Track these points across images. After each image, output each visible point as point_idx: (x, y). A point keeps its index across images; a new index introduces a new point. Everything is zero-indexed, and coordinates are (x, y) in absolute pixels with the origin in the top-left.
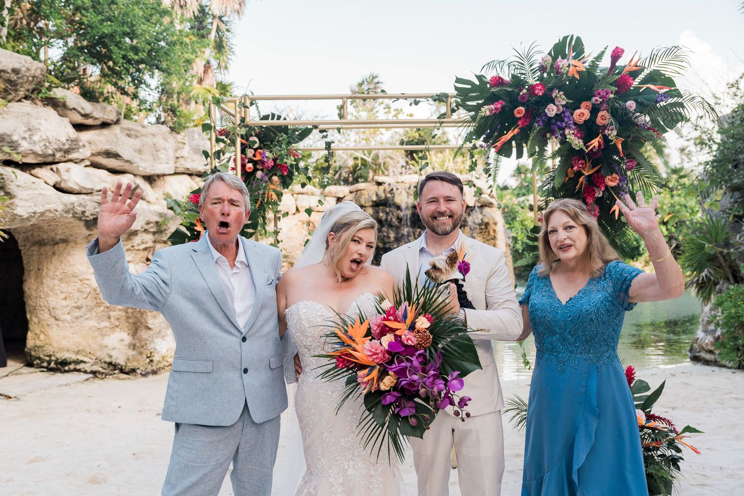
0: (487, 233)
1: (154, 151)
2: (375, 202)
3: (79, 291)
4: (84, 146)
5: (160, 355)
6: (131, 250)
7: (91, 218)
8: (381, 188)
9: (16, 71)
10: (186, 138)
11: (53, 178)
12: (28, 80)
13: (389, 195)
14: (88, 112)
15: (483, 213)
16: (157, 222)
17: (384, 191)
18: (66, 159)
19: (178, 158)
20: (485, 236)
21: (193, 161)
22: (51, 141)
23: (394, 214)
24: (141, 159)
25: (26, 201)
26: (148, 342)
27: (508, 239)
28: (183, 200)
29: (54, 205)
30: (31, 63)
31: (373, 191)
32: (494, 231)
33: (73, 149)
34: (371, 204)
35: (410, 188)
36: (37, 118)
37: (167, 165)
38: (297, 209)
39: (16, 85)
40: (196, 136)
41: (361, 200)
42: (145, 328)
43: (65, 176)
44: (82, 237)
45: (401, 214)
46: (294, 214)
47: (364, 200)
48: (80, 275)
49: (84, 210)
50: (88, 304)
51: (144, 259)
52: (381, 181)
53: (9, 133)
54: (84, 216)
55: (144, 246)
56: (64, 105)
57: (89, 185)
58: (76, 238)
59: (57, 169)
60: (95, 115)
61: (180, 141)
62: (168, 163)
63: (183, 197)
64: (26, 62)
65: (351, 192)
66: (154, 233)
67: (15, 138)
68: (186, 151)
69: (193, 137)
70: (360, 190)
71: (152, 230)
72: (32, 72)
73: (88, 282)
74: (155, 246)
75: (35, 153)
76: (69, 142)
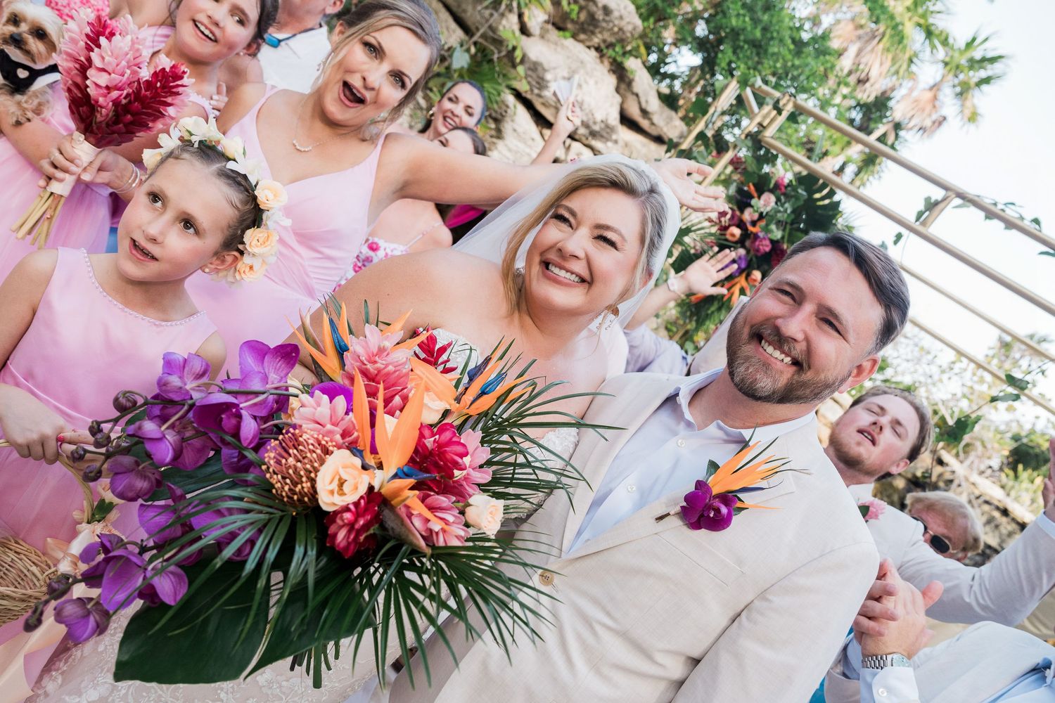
4: (616, 142)
9: (607, 10)
12: (612, 29)
14: (649, 109)
18: (586, 142)
30: (629, 13)
33: (602, 136)
36: (587, 73)
39: (596, 26)
52: (945, 461)
53: (546, 66)
56: (629, 84)
59: (570, 146)
60: (656, 119)
64: (625, 8)
67: (548, 76)
72: (623, 23)
76: (603, 126)
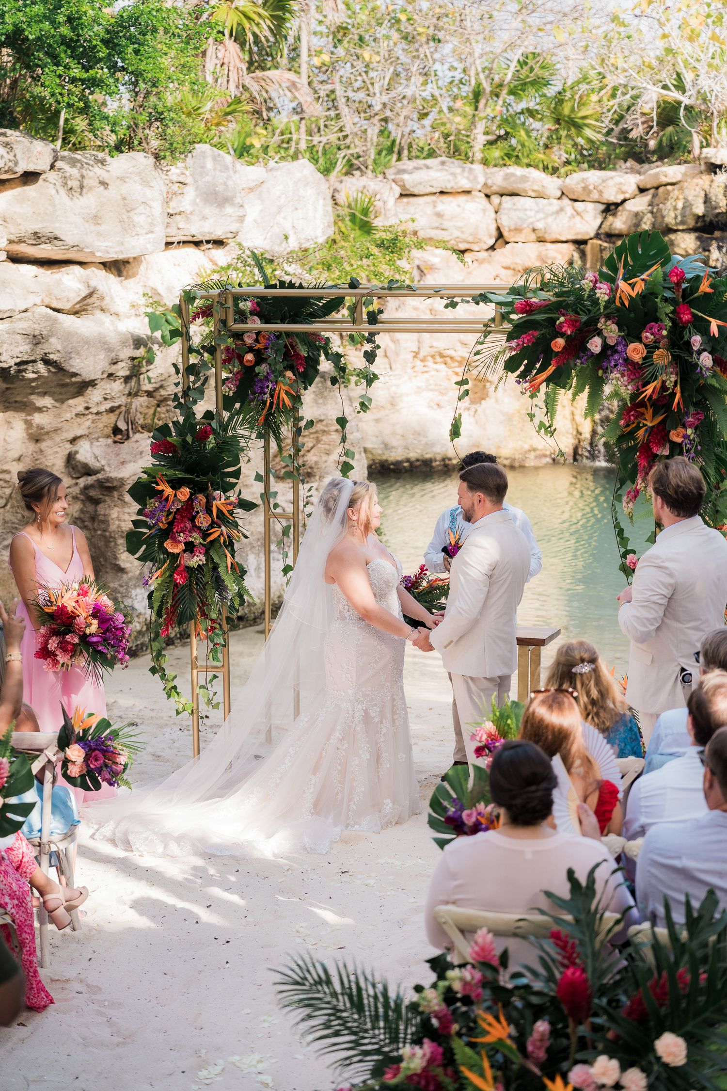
1: (124, 211)
2: (704, 216)
5: (142, 619)
6: (84, 415)
7: (12, 362)
8: (719, 179)
10: (187, 173)
16: (132, 359)
17: (726, 189)
19: (171, 215)
21: (204, 218)
24: (99, 234)
26: (119, 595)
31: (698, 189)
34: (691, 223)
37: (150, 235)
38: (500, 236)
40: (209, 164)
41: (665, 213)
42: (112, 569)
46: (492, 248)
47: (672, 214)
50: (7, 519)
51: (109, 431)
52: (718, 162)
55: (108, 405)
61: (175, 178)
62: (152, 232)
65: (642, 190)
66: (127, 379)
68: (188, 200)
69: (203, 167)
70: (666, 185)
71: (122, 373)
74: (131, 403)
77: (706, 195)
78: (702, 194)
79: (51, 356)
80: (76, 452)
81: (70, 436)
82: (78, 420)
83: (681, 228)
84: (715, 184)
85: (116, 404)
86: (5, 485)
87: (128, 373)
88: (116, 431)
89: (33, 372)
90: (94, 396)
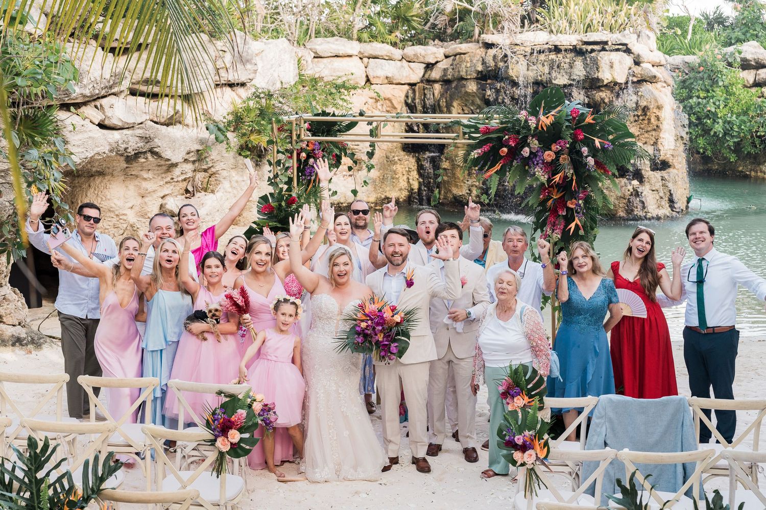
0: (646, 122)
2: (482, 72)
3: (115, 227)
4: (126, 77)
6: (170, 182)
7: (133, 153)
8: (492, 52)
10: (227, 45)
11: (97, 117)
13: (501, 64)
15: (640, 94)
16: (198, 151)
17: (495, 57)
18: (108, 94)
19: (217, 69)
20: (642, 126)
22: (98, 82)
23: (508, 92)
25: (78, 146)
27: (680, 129)
28: (225, 120)
29: (103, 148)
31: (478, 57)
32: (658, 118)
33: (117, 83)
34: (475, 75)
35: (532, 53)
37: (207, 80)
38: (368, 80)
40: (239, 41)
41: (461, 69)
43: (109, 112)
44: (119, 170)
45: (517, 92)
46: (364, 87)
47: (464, 70)
48: (117, 210)
49: (127, 146)
51: (183, 191)
52: (490, 42)
54: (127, 152)
55: (183, 177)
57: (130, 120)
58: (113, 171)
59: (101, 105)
61: (219, 48)
63: (224, 118)
65: (447, 57)
66: (194, 162)
68: (227, 61)
70: (461, 54)
71: (192, 159)
73: (125, 217)
74: (195, 176)
75: (84, 96)
76: (113, 78)
77: (483, 60)
78: (481, 59)
79: (155, 149)
80: (165, 204)
81: (162, 195)
82: (167, 185)
83: (469, 77)
84: (487, 55)
85: (188, 177)
86: (123, 222)
87: (195, 159)
88: (187, 191)
89: (144, 158)
90: (177, 171)
